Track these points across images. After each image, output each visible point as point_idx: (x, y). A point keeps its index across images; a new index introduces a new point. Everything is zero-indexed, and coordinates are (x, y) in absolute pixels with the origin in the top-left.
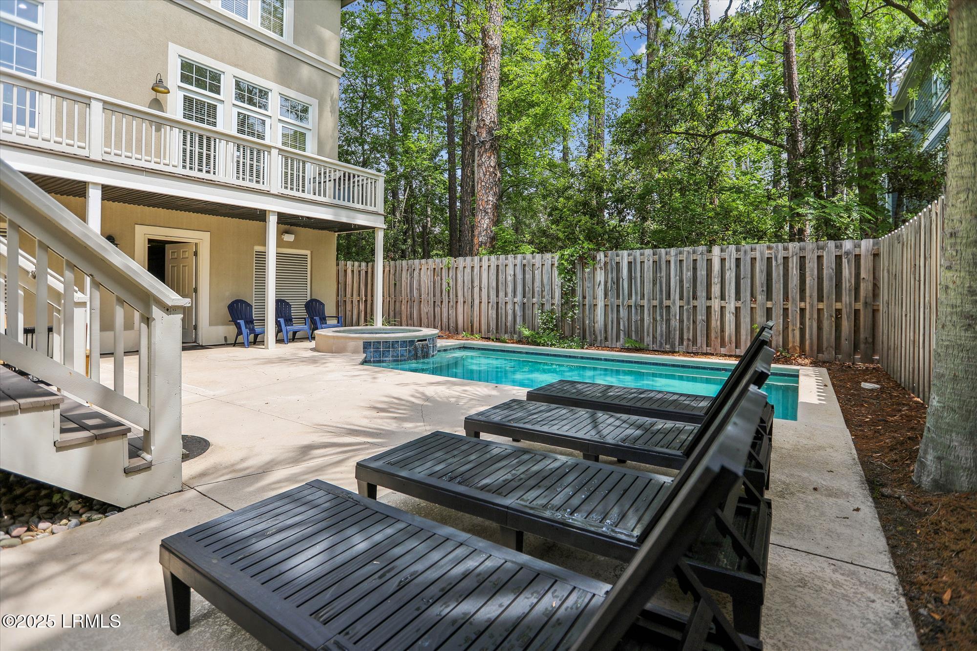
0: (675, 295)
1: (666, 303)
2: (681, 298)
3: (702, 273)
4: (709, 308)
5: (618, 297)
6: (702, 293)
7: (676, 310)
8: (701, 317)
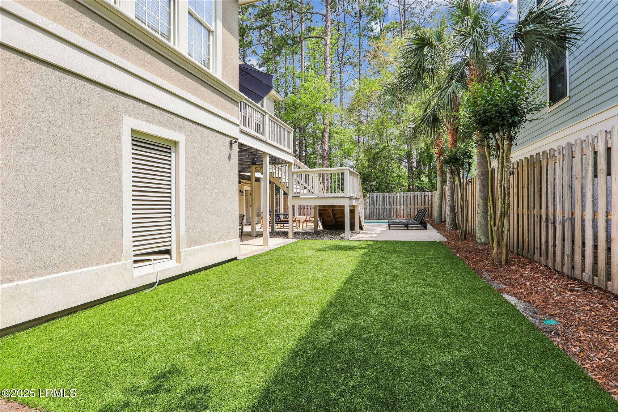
0: (388, 205)
1: (386, 207)
2: (390, 206)
3: (395, 199)
4: (397, 208)
5: (373, 206)
6: (395, 204)
7: (388, 209)
8: (395, 210)
